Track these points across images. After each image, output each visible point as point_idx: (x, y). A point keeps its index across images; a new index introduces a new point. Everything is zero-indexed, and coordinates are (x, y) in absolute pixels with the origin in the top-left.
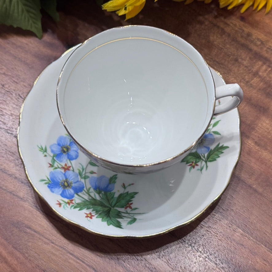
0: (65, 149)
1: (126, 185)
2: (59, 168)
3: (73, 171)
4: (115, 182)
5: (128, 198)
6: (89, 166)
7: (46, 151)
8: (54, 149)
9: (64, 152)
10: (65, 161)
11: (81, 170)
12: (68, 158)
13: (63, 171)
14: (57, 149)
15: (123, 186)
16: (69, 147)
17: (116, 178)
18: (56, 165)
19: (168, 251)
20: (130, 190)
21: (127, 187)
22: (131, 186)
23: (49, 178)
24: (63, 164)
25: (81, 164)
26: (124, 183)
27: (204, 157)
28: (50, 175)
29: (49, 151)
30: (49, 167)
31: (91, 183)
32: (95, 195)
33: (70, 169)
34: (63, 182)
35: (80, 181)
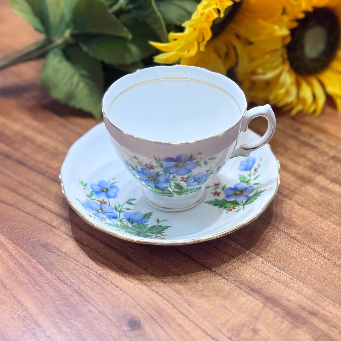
0: (105, 190)
1: (160, 220)
2: (95, 200)
3: (109, 205)
4: (149, 218)
5: (160, 229)
6: (126, 204)
7: (86, 185)
8: (94, 187)
9: (104, 191)
10: (102, 197)
11: (118, 206)
12: (106, 196)
13: (99, 203)
14: (97, 189)
15: (157, 221)
16: (109, 189)
17: (151, 215)
18: (93, 197)
20: (163, 224)
21: (161, 221)
22: (165, 221)
23: (85, 202)
24: (101, 200)
25: (118, 202)
26: (159, 219)
29: (89, 187)
30: (87, 196)
31: (124, 216)
32: (127, 224)
33: (106, 203)
34: (98, 210)
35: (115, 213)
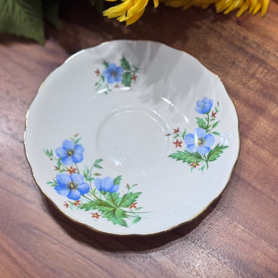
0: (70, 153)
1: (130, 186)
2: (65, 170)
3: (79, 173)
4: (119, 183)
5: (132, 198)
6: (94, 168)
7: (51, 154)
8: (60, 153)
9: (70, 155)
10: (70, 164)
11: (87, 172)
12: (73, 161)
13: (68, 173)
14: (62, 153)
15: (127, 186)
16: (74, 150)
17: (120, 179)
18: (62, 168)
19: (172, 248)
20: (134, 190)
21: (131, 187)
22: (135, 186)
23: (55, 180)
24: (69, 167)
25: (86, 167)
26: (128, 184)
27: (205, 157)
28: (56, 178)
29: (54, 154)
30: (56, 170)
31: (96, 185)
32: (100, 196)
33: (75, 171)
34: (69, 184)
35: (86, 183)
